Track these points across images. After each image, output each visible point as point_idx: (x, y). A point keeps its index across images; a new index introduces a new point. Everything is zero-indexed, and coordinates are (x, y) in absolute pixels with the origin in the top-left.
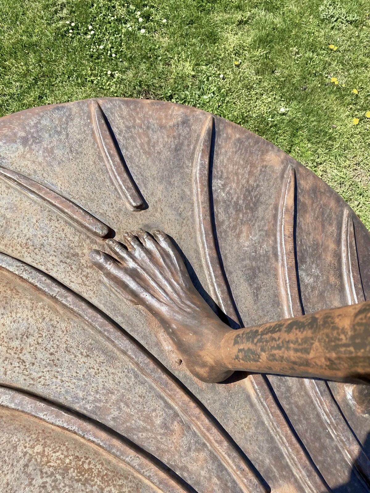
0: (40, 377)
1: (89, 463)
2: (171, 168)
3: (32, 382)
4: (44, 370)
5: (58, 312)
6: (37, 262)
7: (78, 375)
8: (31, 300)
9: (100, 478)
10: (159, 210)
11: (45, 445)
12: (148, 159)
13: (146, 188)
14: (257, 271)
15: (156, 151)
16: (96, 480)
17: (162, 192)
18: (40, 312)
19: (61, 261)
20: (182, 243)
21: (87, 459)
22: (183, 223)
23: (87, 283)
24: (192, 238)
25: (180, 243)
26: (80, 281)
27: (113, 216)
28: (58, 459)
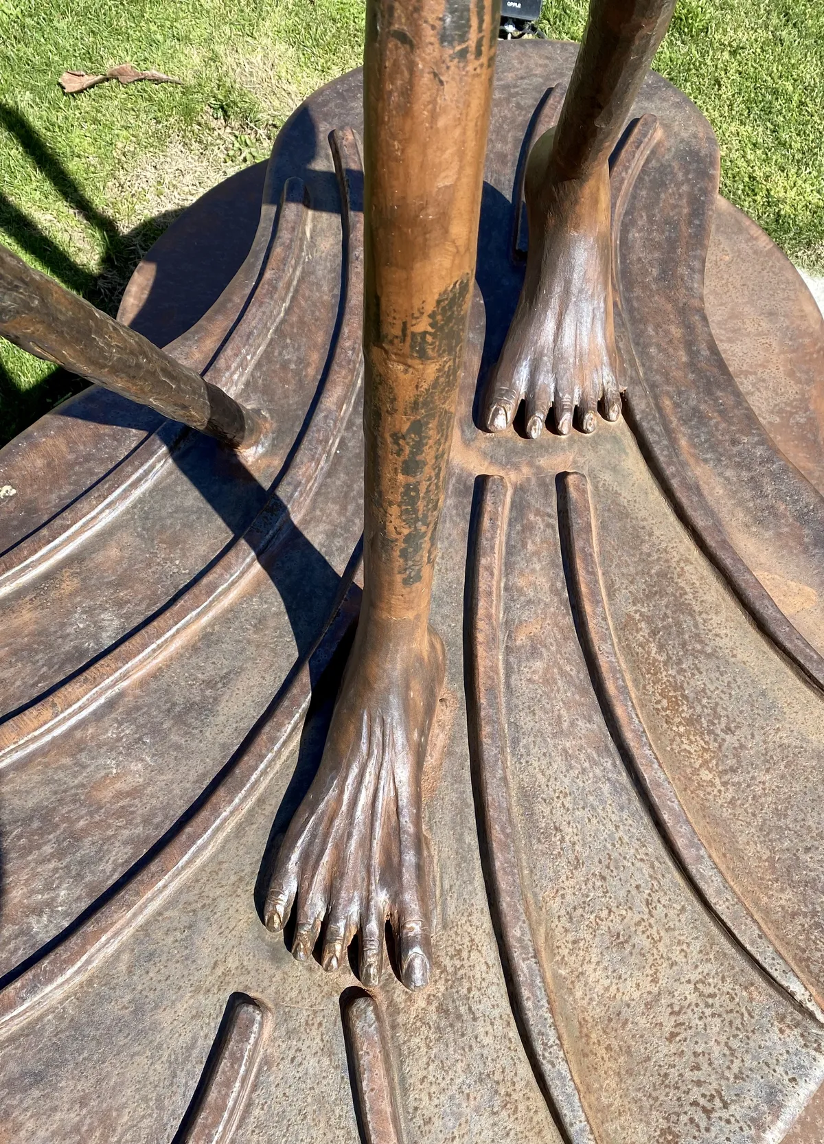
0: (642, 860)
1: (658, 702)
2: (99, 1043)
3: (656, 864)
4: (630, 864)
5: (547, 934)
6: (513, 1054)
7: (590, 816)
8: (570, 992)
9: (659, 676)
10: (219, 971)
11: (696, 772)
12: (120, 1109)
13: (194, 1040)
14: (178, 709)
15: (84, 1111)
16: (665, 679)
17: (173, 1003)
18: (573, 958)
19: (475, 1019)
20: (248, 869)
21: (658, 709)
22: (204, 906)
23: (466, 940)
24: (221, 863)
25: (253, 873)
26: (474, 955)
27: (314, 1032)
28: (691, 742)
